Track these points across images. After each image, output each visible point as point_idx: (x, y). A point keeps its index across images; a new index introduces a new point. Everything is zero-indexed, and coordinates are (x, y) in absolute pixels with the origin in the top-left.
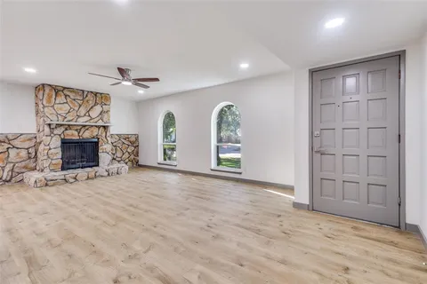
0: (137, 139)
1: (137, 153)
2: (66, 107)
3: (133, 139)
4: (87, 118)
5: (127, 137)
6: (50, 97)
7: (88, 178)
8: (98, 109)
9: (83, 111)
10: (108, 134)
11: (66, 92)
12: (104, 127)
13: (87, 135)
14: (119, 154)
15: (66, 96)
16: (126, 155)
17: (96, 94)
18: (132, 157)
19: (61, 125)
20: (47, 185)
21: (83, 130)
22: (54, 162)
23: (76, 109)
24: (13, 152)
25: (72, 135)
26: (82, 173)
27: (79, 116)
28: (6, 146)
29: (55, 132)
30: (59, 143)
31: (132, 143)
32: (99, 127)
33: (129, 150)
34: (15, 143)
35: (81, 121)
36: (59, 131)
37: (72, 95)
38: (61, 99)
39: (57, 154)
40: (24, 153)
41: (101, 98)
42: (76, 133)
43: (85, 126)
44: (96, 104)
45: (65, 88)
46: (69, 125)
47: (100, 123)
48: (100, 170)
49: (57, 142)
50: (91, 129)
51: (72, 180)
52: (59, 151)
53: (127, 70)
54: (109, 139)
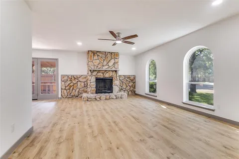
0: (134, 78)
1: (135, 86)
2: (98, 61)
3: (132, 78)
4: (107, 67)
5: (129, 77)
6: (91, 57)
7: (106, 99)
8: (113, 61)
9: (105, 63)
10: (117, 75)
11: (98, 54)
12: (116, 71)
13: (107, 75)
14: (124, 87)
15: (98, 56)
16: (129, 87)
17: (111, 53)
18: (132, 89)
19: (96, 71)
20: (88, 100)
21: (105, 73)
22: (92, 89)
23: (102, 62)
24: (79, 83)
26: (103, 96)
27: (103, 66)
28: (77, 80)
29: (93, 74)
30: (95, 80)
31: (132, 80)
32: (113, 71)
33: (130, 85)
34: (80, 79)
35: (105, 68)
36: (95, 73)
37: (100, 55)
38: (96, 57)
39: (93, 85)
40: (83, 84)
41: (114, 55)
42: (102, 75)
43: (106, 71)
44: (112, 59)
45: (97, 52)
46: (99, 71)
47: (114, 69)
48: (112, 95)
49: (93, 79)
50: (109, 72)
51: (98, 99)
52: (95, 83)
53: (119, 34)
54: (118, 78)
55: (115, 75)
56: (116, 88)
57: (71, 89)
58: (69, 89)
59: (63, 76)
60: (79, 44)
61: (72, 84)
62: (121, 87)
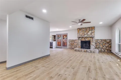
0: (110, 41)
1: (111, 47)
2: (82, 33)
3: (108, 41)
4: (87, 35)
5: (105, 40)
6: (79, 31)
7: (84, 52)
8: (90, 32)
9: (86, 33)
10: (93, 39)
11: (82, 29)
13: (87, 40)
14: (101, 47)
15: (82, 30)
16: (105, 47)
17: (90, 28)
18: (108, 48)
20: (75, 51)
22: (79, 46)
23: (84, 33)
25: (83, 40)
26: (83, 50)
27: (85, 35)
29: (80, 39)
31: (108, 43)
32: (90, 37)
33: (106, 45)
34: (75, 41)
35: (85, 36)
37: (83, 30)
38: (81, 31)
39: (80, 44)
41: (92, 28)
43: (86, 37)
44: (90, 30)
45: (82, 28)
46: (82, 37)
47: (91, 36)
48: (88, 50)
49: (80, 41)
50: (88, 38)
51: (80, 51)
52: (80, 43)
53: (79, 20)
54: (93, 41)
55: (92, 40)
56: (92, 47)
57: (72, 45)
58: (71, 45)
59: (69, 40)
60: (71, 27)
61: (72, 43)
62: (98, 47)
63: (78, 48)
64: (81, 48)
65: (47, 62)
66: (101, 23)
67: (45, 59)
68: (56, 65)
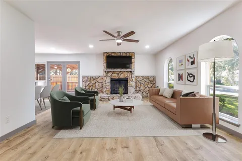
0: (154, 79)
3: (152, 79)
5: (148, 78)
10: (133, 76)
12: (131, 72)
13: (122, 76)
14: (142, 88)
16: (147, 89)
17: (127, 53)
19: (111, 71)
20: (101, 100)
21: (120, 74)
22: (107, 89)
24: (97, 84)
25: (115, 76)
26: (116, 97)
28: (95, 81)
29: (108, 75)
30: (110, 80)
31: (151, 81)
32: (128, 72)
33: (149, 86)
34: (98, 80)
39: (108, 85)
40: (100, 84)
41: (130, 55)
42: (117, 75)
43: (121, 71)
45: (112, 53)
46: (114, 71)
47: (129, 70)
49: (108, 80)
50: (124, 73)
53: (119, 32)
54: (133, 78)
55: (130, 77)
56: (131, 90)
58: (89, 89)
59: (84, 77)
60: (91, 46)
61: (91, 84)
62: (138, 89)
63: (105, 93)
64: (111, 94)
65: (34, 153)
66: (147, 47)
67: (22, 142)
68: (74, 152)
